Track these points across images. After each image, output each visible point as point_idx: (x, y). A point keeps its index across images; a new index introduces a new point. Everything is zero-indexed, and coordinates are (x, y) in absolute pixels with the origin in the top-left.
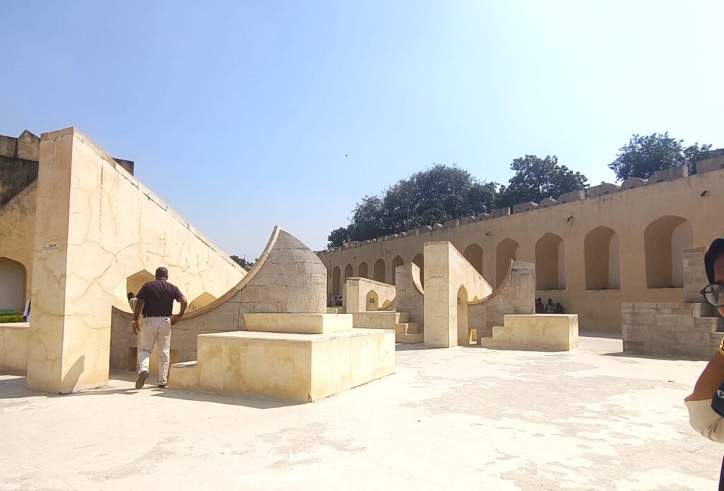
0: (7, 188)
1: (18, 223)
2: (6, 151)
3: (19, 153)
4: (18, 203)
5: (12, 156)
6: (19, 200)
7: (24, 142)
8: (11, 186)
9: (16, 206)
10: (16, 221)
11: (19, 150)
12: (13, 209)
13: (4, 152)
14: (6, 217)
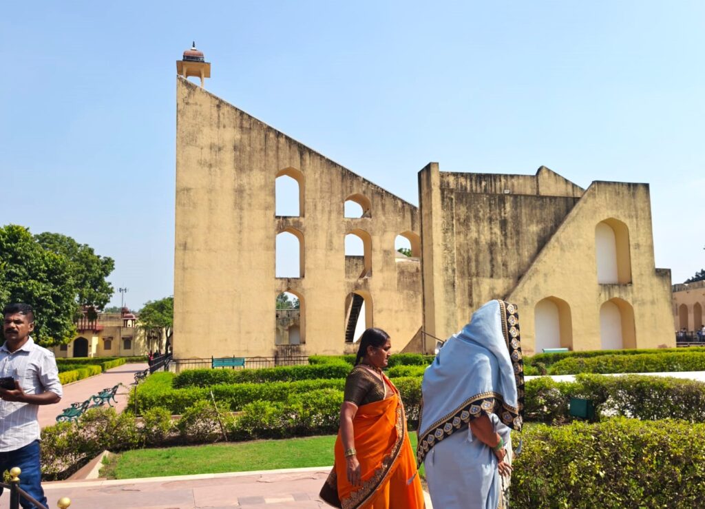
0: (540, 226)
1: (560, 261)
2: (530, 190)
3: (540, 190)
4: (558, 240)
5: (535, 194)
6: (558, 238)
7: (543, 179)
8: (543, 224)
9: (556, 244)
10: (558, 259)
11: (540, 187)
12: (554, 247)
13: (529, 191)
14: (550, 256)
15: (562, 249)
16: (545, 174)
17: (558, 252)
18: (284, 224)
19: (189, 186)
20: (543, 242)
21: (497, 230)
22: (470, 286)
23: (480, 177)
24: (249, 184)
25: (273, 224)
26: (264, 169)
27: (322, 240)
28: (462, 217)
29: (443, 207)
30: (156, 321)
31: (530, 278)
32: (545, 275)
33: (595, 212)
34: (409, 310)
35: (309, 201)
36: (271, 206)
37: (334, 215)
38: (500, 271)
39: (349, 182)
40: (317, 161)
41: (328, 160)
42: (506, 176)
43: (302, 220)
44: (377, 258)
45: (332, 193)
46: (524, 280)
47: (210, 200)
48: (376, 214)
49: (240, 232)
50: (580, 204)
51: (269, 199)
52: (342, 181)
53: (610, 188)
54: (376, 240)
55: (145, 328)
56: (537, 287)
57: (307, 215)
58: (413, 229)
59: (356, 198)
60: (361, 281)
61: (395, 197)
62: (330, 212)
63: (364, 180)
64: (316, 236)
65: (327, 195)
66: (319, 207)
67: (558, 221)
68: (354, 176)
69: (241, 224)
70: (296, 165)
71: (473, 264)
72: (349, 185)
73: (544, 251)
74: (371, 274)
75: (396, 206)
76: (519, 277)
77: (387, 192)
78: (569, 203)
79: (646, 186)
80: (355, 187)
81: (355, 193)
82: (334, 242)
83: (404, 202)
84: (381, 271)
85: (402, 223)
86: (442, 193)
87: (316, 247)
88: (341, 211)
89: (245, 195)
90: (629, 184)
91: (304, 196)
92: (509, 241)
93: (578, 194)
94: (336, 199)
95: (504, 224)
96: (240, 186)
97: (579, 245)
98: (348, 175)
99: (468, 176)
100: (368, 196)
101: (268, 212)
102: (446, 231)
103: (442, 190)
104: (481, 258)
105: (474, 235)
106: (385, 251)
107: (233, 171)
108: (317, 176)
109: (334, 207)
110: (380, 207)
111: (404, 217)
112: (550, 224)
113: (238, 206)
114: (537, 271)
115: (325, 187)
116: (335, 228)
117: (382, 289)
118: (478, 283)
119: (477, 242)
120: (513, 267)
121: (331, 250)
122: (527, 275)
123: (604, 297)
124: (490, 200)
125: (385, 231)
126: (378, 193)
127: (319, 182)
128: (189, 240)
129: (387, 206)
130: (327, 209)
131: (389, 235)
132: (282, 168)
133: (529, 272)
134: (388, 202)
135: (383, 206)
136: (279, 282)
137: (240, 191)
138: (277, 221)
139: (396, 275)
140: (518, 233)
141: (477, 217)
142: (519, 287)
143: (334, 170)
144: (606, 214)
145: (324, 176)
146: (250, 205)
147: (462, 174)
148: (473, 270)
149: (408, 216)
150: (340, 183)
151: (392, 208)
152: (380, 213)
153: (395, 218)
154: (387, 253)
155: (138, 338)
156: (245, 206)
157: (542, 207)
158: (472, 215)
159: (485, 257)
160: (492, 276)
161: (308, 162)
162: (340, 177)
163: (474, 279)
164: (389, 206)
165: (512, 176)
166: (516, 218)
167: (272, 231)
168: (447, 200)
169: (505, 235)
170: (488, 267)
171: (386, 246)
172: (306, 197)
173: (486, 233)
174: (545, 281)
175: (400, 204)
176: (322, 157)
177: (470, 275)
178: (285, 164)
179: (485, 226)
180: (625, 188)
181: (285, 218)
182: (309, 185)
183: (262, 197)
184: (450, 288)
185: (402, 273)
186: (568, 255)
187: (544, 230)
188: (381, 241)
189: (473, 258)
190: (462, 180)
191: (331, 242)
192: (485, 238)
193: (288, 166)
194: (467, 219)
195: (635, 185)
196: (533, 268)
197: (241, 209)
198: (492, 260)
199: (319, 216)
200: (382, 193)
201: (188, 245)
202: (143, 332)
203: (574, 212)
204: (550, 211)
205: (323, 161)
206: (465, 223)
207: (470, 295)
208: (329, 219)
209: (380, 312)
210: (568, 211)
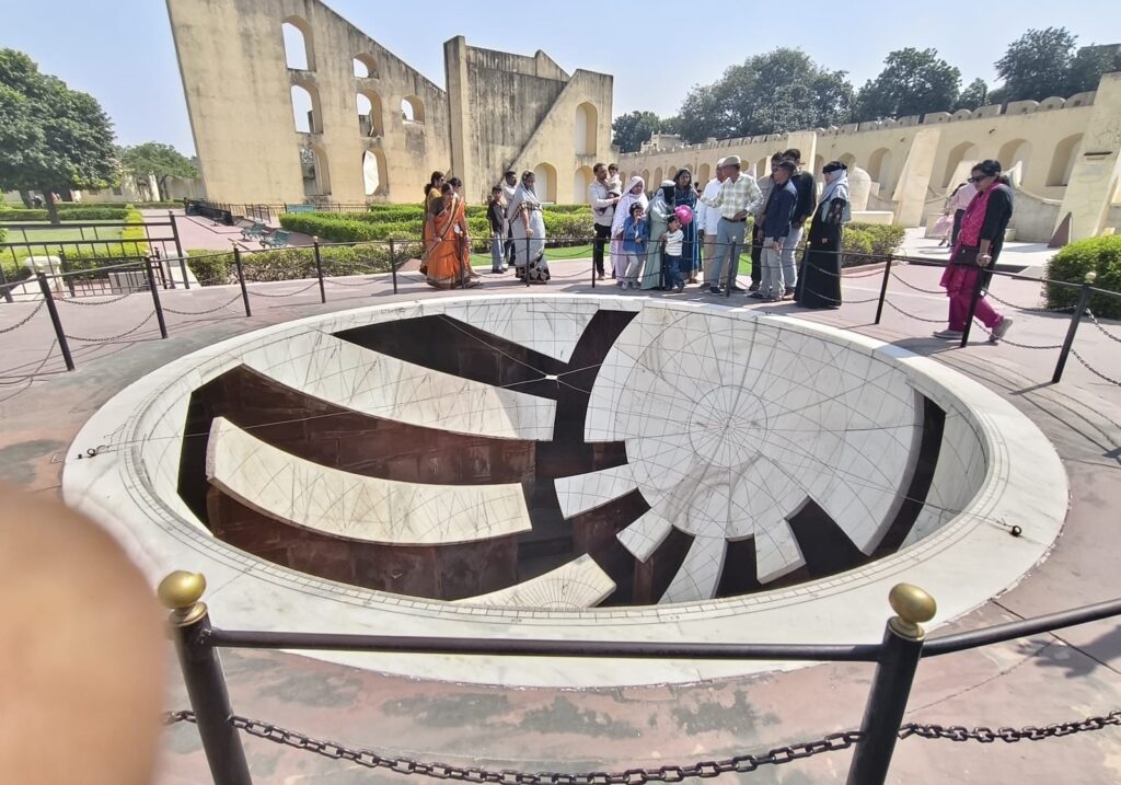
0: (538, 104)
1: (551, 134)
2: (531, 71)
3: (538, 72)
4: (551, 117)
5: (535, 75)
7: (540, 62)
8: (540, 102)
11: (538, 69)
12: (548, 123)
13: (530, 73)
14: (545, 129)
15: (554, 125)
16: (541, 58)
17: (551, 128)
18: (297, 78)
19: (189, 23)
20: (540, 120)
21: (507, 105)
22: (488, 151)
23: (494, 54)
24: (255, 29)
25: (287, 77)
26: (269, 13)
27: (336, 98)
28: (482, 90)
29: (469, 80)
30: (142, 167)
31: (531, 147)
32: (542, 145)
33: (577, 96)
34: (416, 168)
35: (319, 55)
36: (281, 57)
37: (345, 73)
38: (509, 139)
39: (356, 40)
40: (322, 10)
41: (333, 13)
42: (513, 55)
43: (314, 75)
44: (387, 119)
45: (341, 50)
46: (526, 149)
47: (215, 42)
48: (383, 76)
49: (254, 82)
50: (567, 88)
51: (279, 49)
52: (349, 37)
53: (588, 77)
54: (385, 102)
55: (133, 174)
56: (535, 154)
57: (319, 70)
58: (416, 93)
59: (362, 58)
60: (374, 140)
61: (399, 61)
62: (340, 69)
63: (370, 40)
64: (330, 93)
65: (336, 51)
66: (330, 64)
67: (551, 102)
68: (361, 34)
69: (253, 73)
70: (302, 14)
71: (490, 133)
72: (356, 43)
73: (542, 125)
74: (382, 134)
75: (400, 69)
76: (523, 147)
77: (392, 55)
78: (558, 86)
79: (612, 77)
80: (362, 46)
81: (362, 52)
82: (347, 99)
83: (407, 66)
84: (392, 131)
85: (407, 87)
86: (468, 67)
87: (331, 105)
88: (351, 70)
89: (253, 41)
90: (601, 75)
91: (313, 50)
92: (516, 115)
93: (564, 79)
94: (345, 56)
95: (512, 99)
96: (246, 29)
97: (565, 123)
98: (354, 32)
99: (484, 52)
100: (375, 57)
101: (280, 63)
102: (471, 102)
103: (468, 63)
104: (496, 127)
105: (491, 107)
106: (393, 113)
107: (235, 12)
108: (324, 29)
109: (344, 65)
110: (386, 69)
111: (408, 82)
112: (546, 103)
113: (247, 52)
114: (536, 142)
115: (334, 42)
116: (347, 87)
117: (393, 148)
118: (493, 148)
119: (493, 114)
120: (518, 137)
121: (345, 108)
122: (529, 145)
123: (578, 166)
124: (502, 76)
125: (392, 94)
126: (384, 54)
127: (327, 37)
128: (201, 85)
129: (392, 69)
130: (337, 66)
131: (396, 98)
132: (288, 15)
133: (531, 142)
134: (393, 65)
135: (389, 68)
136: (301, 136)
137: (246, 36)
138: (290, 73)
139: (404, 136)
140: (522, 108)
141: (492, 90)
142: (523, 154)
143: (339, 24)
144: (584, 98)
145: (331, 30)
146: (259, 52)
147: (480, 50)
148: (490, 138)
149: (411, 80)
150: (347, 39)
151: (397, 72)
152: (387, 75)
153: (400, 82)
154: (395, 114)
155: (127, 184)
156: (255, 54)
157: (540, 87)
158: (489, 89)
159: (498, 127)
160: (503, 144)
161: (313, 11)
162: (347, 33)
163: (491, 146)
164: (394, 69)
165: (518, 56)
166: (521, 95)
167: (286, 83)
168: (472, 73)
169: (513, 110)
170: (501, 136)
171: (394, 109)
172: (316, 51)
173: (499, 106)
174: (541, 150)
175: (404, 68)
176: (327, 8)
177: (488, 142)
178: (290, 12)
179: (499, 100)
180: (598, 77)
181: (297, 71)
182: (318, 39)
183: (270, 46)
184: (475, 152)
185: (409, 134)
186: (557, 130)
187: (541, 107)
188: (390, 104)
189: (490, 127)
190: (480, 55)
191: (344, 100)
192: (499, 111)
193: (293, 14)
194: (485, 92)
195: (605, 76)
196: (533, 139)
197: (251, 57)
198: (503, 130)
199: (331, 72)
200: (387, 56)
201: (201, 90)
202: (131, 178)
203: (563, 94)
204: (545, 92)
205: (329, 13)
206: (484, 95)
207: (488, 159)
208: (341, 77)
209: (393, 168)
210: (559, 92)
